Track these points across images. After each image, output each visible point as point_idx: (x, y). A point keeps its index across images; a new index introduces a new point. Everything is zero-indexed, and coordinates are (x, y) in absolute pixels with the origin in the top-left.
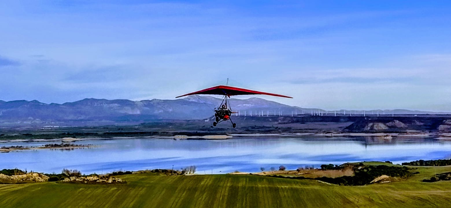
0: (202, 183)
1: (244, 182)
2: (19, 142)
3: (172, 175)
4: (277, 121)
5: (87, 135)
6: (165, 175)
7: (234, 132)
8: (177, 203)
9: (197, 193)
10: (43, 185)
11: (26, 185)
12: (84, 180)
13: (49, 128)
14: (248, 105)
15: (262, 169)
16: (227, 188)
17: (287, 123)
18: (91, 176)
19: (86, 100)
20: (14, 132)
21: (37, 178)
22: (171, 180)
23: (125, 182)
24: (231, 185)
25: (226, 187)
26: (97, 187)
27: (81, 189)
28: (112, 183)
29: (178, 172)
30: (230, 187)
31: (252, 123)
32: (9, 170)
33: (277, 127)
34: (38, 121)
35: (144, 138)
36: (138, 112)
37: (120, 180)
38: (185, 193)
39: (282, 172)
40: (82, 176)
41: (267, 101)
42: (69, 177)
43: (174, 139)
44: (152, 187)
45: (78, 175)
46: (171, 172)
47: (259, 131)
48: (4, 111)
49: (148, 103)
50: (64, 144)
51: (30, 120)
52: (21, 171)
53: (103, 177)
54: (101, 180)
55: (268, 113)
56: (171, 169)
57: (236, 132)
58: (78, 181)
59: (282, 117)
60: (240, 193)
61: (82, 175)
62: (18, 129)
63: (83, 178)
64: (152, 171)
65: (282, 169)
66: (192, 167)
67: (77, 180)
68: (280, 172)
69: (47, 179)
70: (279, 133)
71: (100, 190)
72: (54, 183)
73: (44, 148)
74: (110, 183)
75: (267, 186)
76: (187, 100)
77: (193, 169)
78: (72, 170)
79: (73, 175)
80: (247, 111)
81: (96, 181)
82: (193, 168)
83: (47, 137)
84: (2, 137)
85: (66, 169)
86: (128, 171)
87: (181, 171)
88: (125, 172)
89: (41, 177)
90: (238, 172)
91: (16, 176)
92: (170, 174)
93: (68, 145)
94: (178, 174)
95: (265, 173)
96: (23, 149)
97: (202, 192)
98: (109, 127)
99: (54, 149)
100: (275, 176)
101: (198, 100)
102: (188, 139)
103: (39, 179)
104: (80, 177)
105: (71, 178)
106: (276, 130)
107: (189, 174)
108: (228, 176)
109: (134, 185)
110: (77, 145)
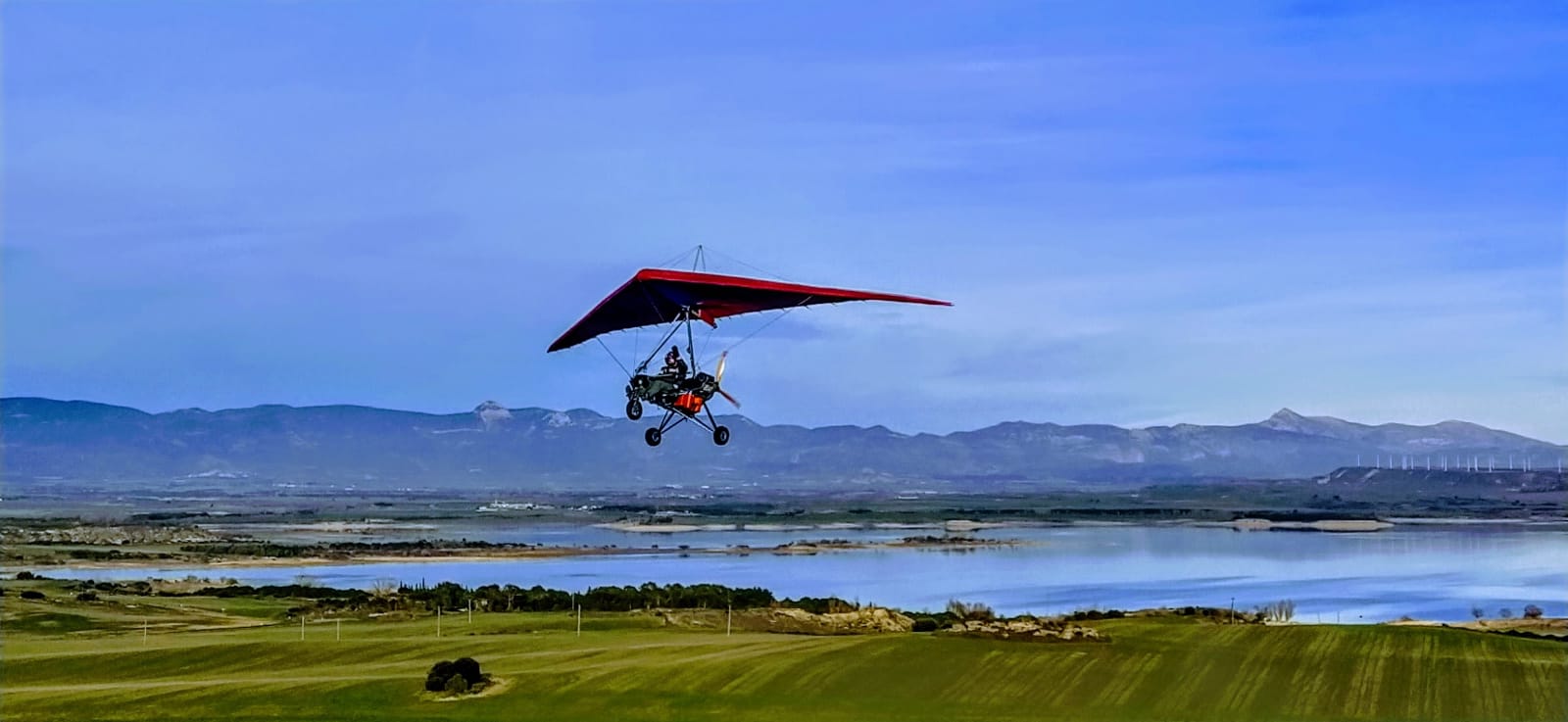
0: (1312, 647)
1: (1427, 648)
2: (840, 529)
3: (1231, 622)
4: (1517, 485)
5: (1009, 513)
6: (1213, 624)
7: (1396, 512)
8: (1245, 697)
9: (1298, 675)
10: (899, 640)
11: (856, 640)
12: (1002, 629)
13: (913, 495)
14: (1434, 441)
15: (1477, 613)
16: (1381, 663)
17: (1544, 491)
18: (1018, 619)
19: (1005, 426)
20: (827, 504)
21: (884, 621)
22: (1229, 633)
23: (1108, 639)
24: (1391, 653)
25: (1377, 660)
26: (1036, 649)
27: (994, 653)
28: (1071, 641)
29: (1246, 617)
30: (1386, 659)
31: (1451, 490)
32: (816, 599)
33: (1518, 502)
34: (886, 479)
35: (1155, 526)
36: (1140, 459)
37: (1093, 632)
38: (1266, 671)
39: (1534, 621)
40: (998, 620)
41: (1488, 431)
42: (963, 622)
43: (1235, 529)
44: (1177, 654)
45: (986, 617)
46: (1228, 615)
47: (1467, 510)
48: (804, 451)
49: (1164, 435)
50: (952, 536)
51: (866, 475)
52: (844, 602)
53: (1051, 623)
54: (1044, 632)
55: (1491, 464)
56: (1228, 608)
57: (1403, 513)
58: (987, 632)
59: (1532, 475)
60: (1415, 677)
61: (997, 616)
62: (838, 496)
63: (997, 624)
64: (1177, 612)
65: (1532, 613)
66: (1282, 603)
67: (984, 629)
68: (1525, 622)
69: (909, 624)
70: (1524, 516)
71: (1041, 658)
72: (927, 635)
73: (900, 545)
74: (1066, 640)
75: (1490, 658)
76: (1270, 427)
77: (1287, 609)
78: (970, 603)
79: (973, 616)
80: (1434, 456)
81: (1030, 632)
82: (1287, 606)
83: (910, 516)
84: (799, 518)
85: (955, 601)
86: (1114, 609)
87: (1255, 612)
88: (1106, 611)
89: (896, 622)
90: (1410, 620)
91: (833, 616)
92: (1226, 621)
93: (961, 540)
94: (1246, 622)
95: (1484, 625)
96: (848, 547)
97: (1313, 669)
98: (1064, 495)
99: (926, 549)
100: (1513, 633)
101: (1298, 427)
102: (1272, 529)
103: (889, 624)
104: (992, 621)
105: (968, 623)
106: (1517, 508)
107: (1277, 620)
108: (1382, 630)
109: (1128, 647)
110: (983, 540)
